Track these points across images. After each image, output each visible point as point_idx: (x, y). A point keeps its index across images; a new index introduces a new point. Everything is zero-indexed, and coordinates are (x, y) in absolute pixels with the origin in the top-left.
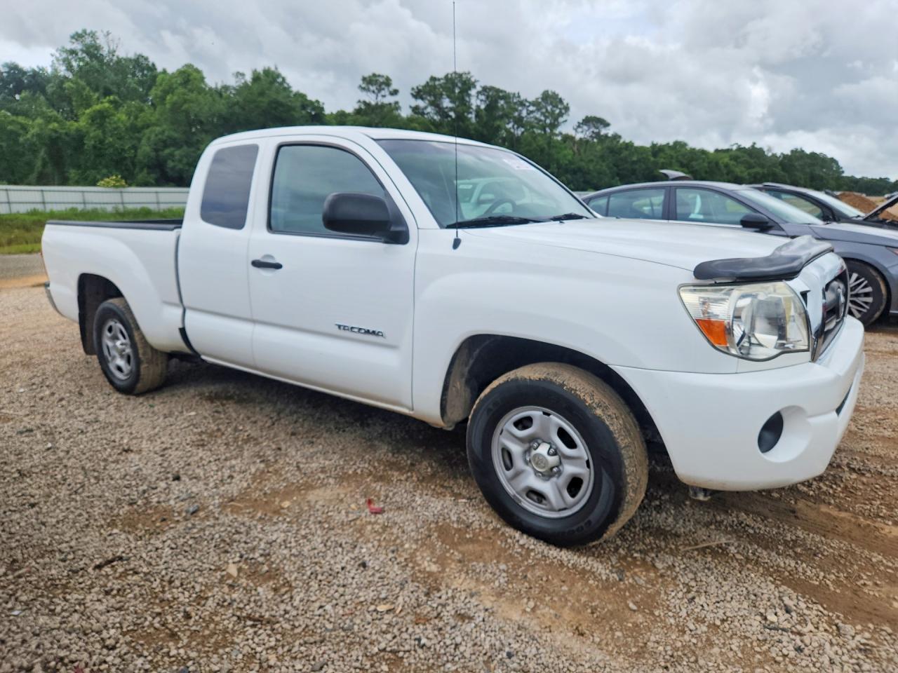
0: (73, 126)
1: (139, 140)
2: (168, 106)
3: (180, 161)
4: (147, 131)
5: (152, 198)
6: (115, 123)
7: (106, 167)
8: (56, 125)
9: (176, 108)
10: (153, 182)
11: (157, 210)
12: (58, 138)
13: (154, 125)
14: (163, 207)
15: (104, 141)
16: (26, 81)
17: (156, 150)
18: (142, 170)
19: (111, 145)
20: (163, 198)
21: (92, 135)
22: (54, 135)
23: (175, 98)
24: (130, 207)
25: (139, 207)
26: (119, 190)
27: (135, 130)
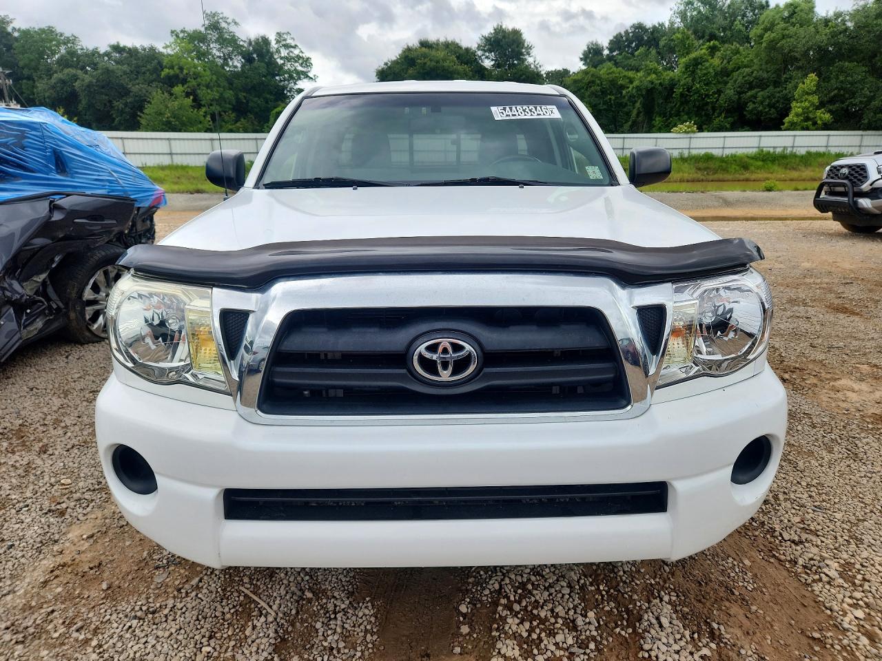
0: (668, 75)
1: (726, 83)
2: (764, 45)
3: (762, 103)
4: (735, 74)
5: (719, 143)
6: (707, 68)
7: (688, 114)
8: (654, 76)
9: (772, 46)
10: (728, 126)
11: (720, 155)
12: (653, 88)
13: (746, 66)
14: (727, 152)
15: (692, 87)
16: (646, 38)
17: (739, 93)
18: (720, 115)
19: (697, 91)
20: (729, 143)
21: (682, 83)
22: (650, 86)
23: (773, 35)
24: (694, 152)
25: (703, 152)
26: (689, 135)
27: (725, 73)
